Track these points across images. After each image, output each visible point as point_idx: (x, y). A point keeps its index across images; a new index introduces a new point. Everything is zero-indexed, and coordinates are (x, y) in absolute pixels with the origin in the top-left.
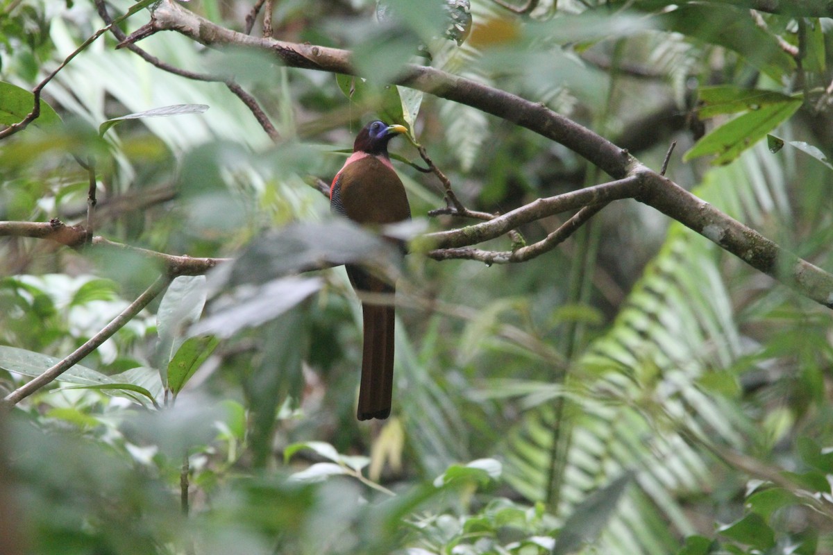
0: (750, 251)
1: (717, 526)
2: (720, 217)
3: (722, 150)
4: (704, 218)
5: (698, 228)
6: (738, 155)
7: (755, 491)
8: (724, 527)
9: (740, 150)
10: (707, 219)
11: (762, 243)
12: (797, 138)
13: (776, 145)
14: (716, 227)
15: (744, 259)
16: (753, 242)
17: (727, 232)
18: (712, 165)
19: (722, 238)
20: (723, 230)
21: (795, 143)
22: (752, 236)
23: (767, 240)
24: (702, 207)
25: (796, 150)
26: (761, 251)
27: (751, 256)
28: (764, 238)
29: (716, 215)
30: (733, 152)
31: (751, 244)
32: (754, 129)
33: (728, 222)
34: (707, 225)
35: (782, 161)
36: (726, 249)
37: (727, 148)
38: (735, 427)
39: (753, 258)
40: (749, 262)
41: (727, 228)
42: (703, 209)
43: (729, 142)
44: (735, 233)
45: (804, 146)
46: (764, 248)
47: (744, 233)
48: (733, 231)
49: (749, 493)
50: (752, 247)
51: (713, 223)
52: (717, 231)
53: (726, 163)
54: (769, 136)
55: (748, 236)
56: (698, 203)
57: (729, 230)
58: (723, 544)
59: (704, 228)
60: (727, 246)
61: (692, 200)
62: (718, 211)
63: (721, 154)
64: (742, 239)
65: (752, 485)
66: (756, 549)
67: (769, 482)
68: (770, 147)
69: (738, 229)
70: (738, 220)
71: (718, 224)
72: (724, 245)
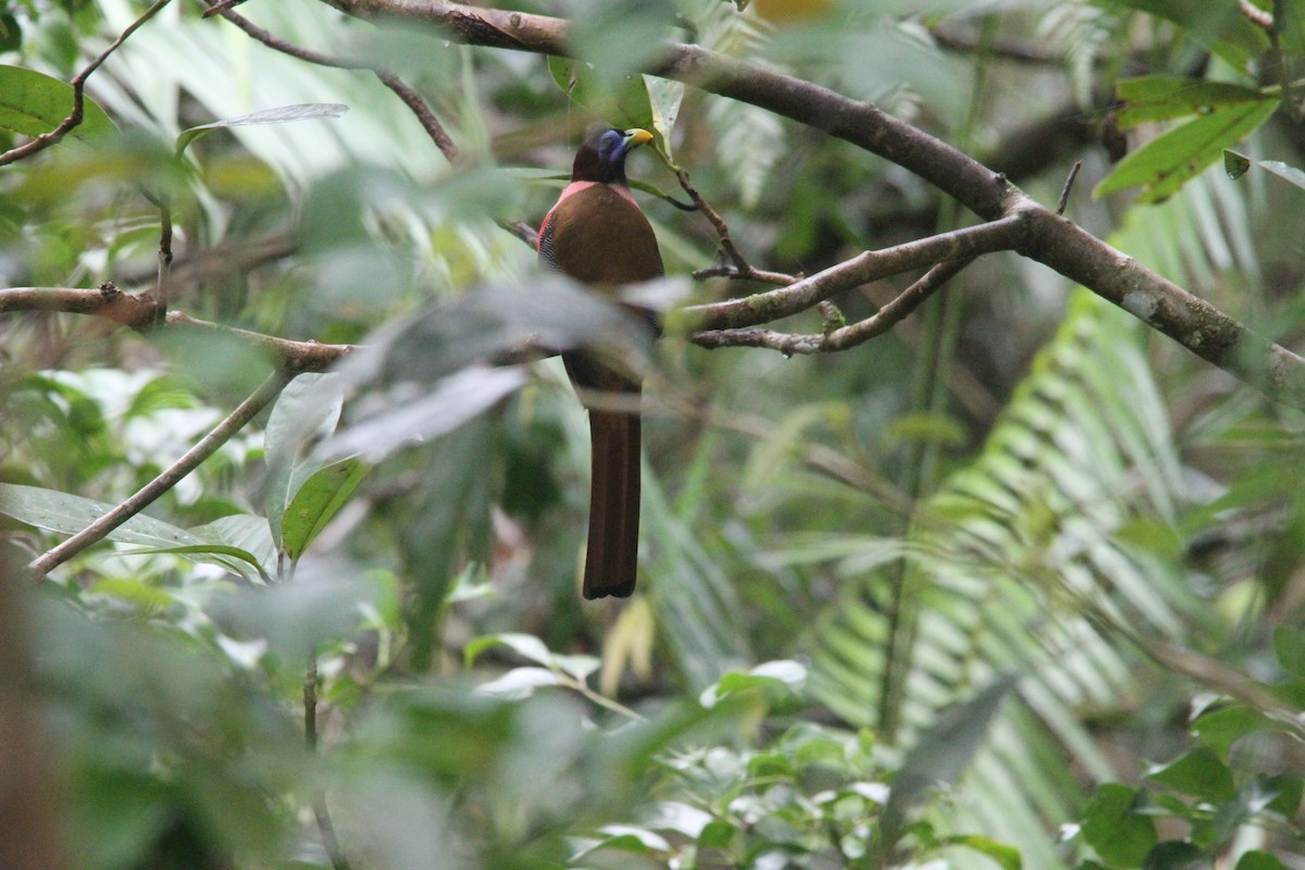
0: (1197, 334)
1: (1145, 767)
2: (1151, 280)
3: (1154, 179)
4: (1125, 282)
5: (1116, 297)
6: (1179, 188)
7: (1207, 710)
8: (1156, 769)
9: (1182, 179)
10: (1130, 282)
11: (1216, 321)
12: (1269, 156)
13: (1238, 167)
14: (1144, 296)
15: (1187, 345)
16: (1203, 319)
17: (1161, 303)
18: (1137, 202)
19: (1152, 312)
20: (1154, 301)
21: (1267, 164)
22: (1200, 310)
23: (1224, 315)
24: (1123, 264)
25: (1268, 174)
26: (1214, 332)
27: (1198, 340)
28: (1219, 313)
29: (1143, 276)
30: (1171, 182)
31: (1199, 321)
32: (1205, 145)
33: (1163, 288)
34: (1130, 292)
35: (1245, 190)
36: (1160, 329)
37: (1162, 176)
38: (1175, 610)
39: (1202, 343)
40: (1194, 350)
41: (1161, 296)
42: (1123, 268)
43: (1166, 166)
44: (1174, 306)
45: (1281, 168)
46: (1218, 328)
47: (1188, 304)
48: (1170, 301)
49: (1195, 714)
50: (1200, 326)
51: (1139, 289)
52: (1145, 302)
53: (1160, 200)
54: (1226, 152)
55: (1195, 310)
56: (1115, 258)
57: (1163, 299)
58: (1155, 795)
59: (1126, 297)
60: (1161, 325)
61: (1106, 254)
62: (1148, 270)
63: (1153, 186)
64: (1184, 313)
65: (1200, 703)
66: (1207, 801)
67: (1227, 698)
68: (1229, 170)
69: (1178, 298)
70: (1176, 284)
71: (1147, 291)
72: (1156, 324)
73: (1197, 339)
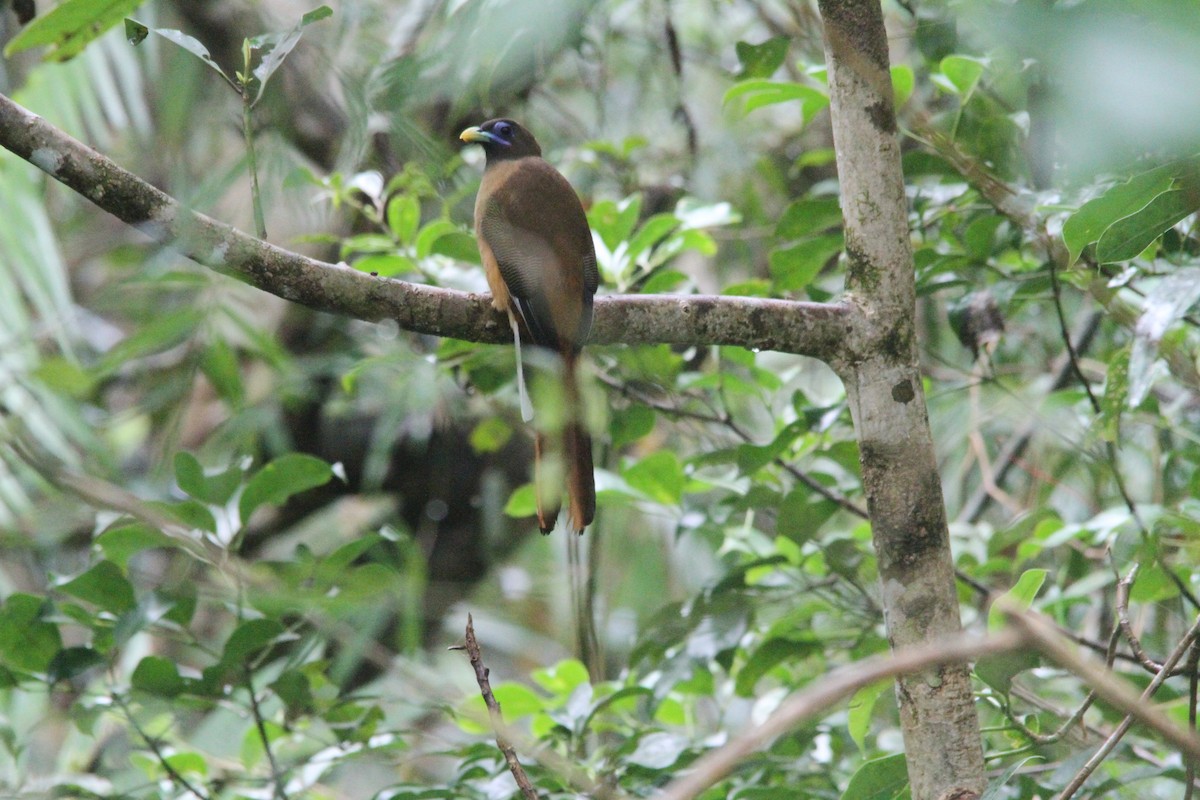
0: (100, 187)
1: (51, 578)
2: (58, 138)
3: (60, 38)
4: (33, 139)
5: (25, 152)
6: (84, 48)
7: (110, 527)
8: (62, 580)
9: (86, 40)
10: (38, 139)
11: (117, 176)
12: (160, 25)
13: (137, 33)
14: (51, 152)
15: (91, 198)
16: (105, 174)
17: (66, 159)
18: (44, 60)
19: (59, 167)
20: (61, 157)
21: (164, 32)
22: (103, 166)
23: (125, 171)
24: (32, 122)
25: (163, 40)
26: (115, 186)
27: (101, 194)
28: (120, 169)
29: (50, 134)
30: (75, 43)
31: (102, 176)
32: (109, 8)
33: (69, 145)
34: (37, 147)
35: (141, 57)
36: (64, 182)
37: (68, 37)
38: (70, 440)
39: (104, 196)
40: (97, 202)
41: (67, 152)
42: (32, 125)
43: (71, 27)
44: (79, 161)
45: (177, 36)
46: (120, 183)
47: (91, 160)
48: (75, 157)
49: (98, 531)
50: (102, 180)
51: (47, 145)
52: (51, 157)
53: (65, 59)
54: (126, 20)
55: (98, 165)
56: (25, 116)
57: (69, 156)
58: (59, 604)
59: (34, 153)
60: (66, 179)
61: (16, 113)
62: (54, 128)
63: (59, 46)
64: (88, 168)
65: (104, 520)
66: (108, 610)
67: (129, 516)
68: (129, 36)
69: (83, 154)
70: (77, 139)
71: (54, 147)
72: (62, 178)
73: (100, 191)
